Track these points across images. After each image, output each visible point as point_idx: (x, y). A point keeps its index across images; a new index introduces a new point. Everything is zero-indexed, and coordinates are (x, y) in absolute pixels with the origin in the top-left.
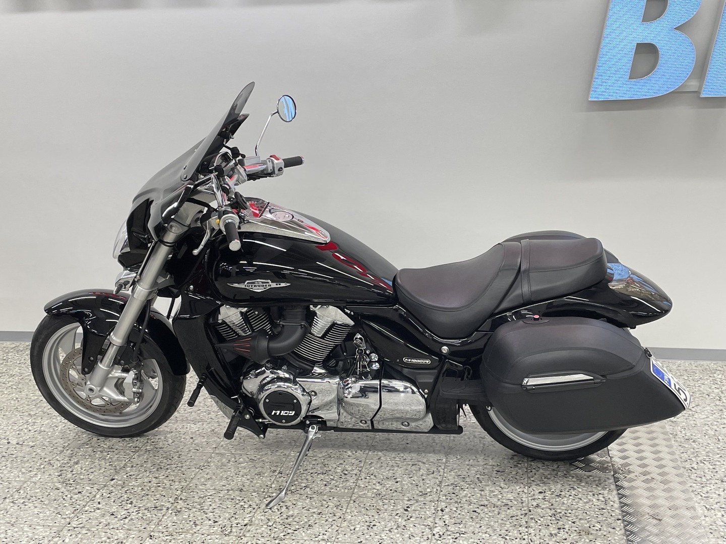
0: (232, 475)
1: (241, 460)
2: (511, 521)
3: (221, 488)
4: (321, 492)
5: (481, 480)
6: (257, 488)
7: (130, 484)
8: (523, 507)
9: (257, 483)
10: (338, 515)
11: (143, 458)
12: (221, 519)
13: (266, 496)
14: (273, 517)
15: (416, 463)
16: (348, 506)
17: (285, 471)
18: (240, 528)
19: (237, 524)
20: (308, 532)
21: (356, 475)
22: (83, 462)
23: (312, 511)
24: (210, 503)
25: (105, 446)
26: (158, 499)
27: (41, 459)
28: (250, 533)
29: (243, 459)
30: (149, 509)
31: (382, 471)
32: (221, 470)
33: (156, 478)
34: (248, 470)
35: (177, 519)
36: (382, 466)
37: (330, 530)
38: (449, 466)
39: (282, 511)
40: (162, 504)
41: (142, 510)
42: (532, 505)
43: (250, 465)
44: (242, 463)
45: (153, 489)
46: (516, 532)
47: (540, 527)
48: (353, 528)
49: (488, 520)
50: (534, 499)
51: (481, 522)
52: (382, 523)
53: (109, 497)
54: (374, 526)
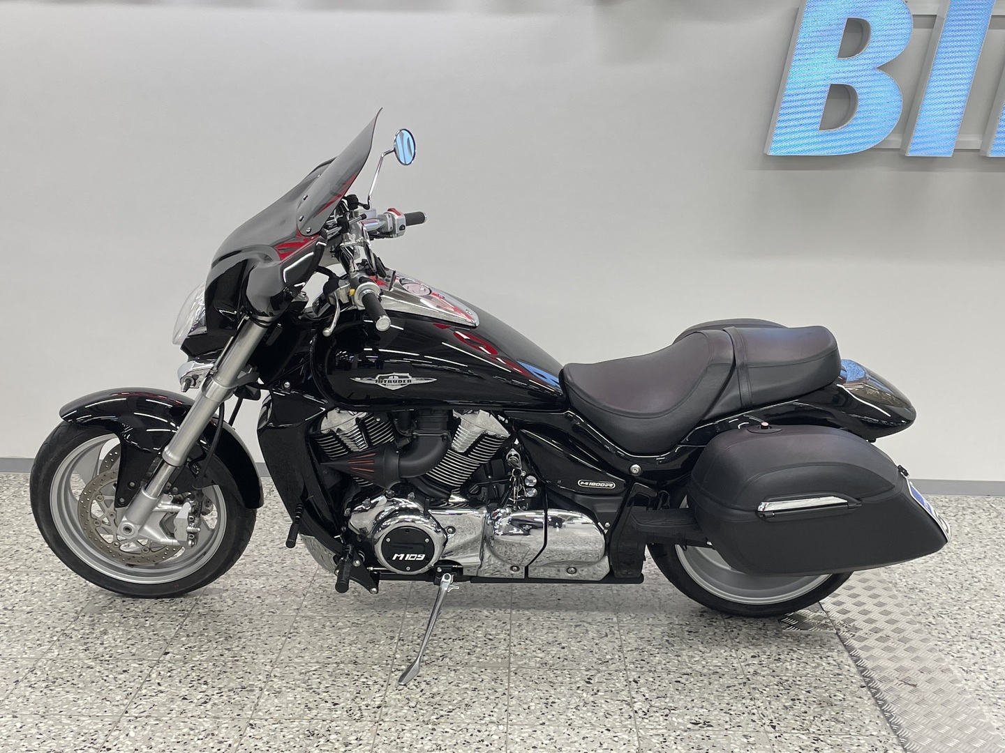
0: (335, 644)
1: (340, 624)
2: (729, 692)
3: (326, 661)
4: (467, 663)
5: (672, 642)
6: (376, 659)
7: (194, 659)
8: (738, 675)
9: (373, 653)
10: (500, 690)
11: (199, 624)
12: (341, 700)
13: (393, 670)
14: (413, 696)
15: (580, 623)
16: (509, 680)
17: (407, 637)
18: (372, 712)
19: (367, 706)
21: (505, 640)
22: (112, 631)
23: (463, 687)
24: (319, 680)
25: (137, 610)
26: (242, 678)
27: (49, 628)
28: (389, 716)
29: (342, 623)
30: (235, 690)
31: (538, 634)
32: (317, 638)
33: (229, 650)
34: (355, 637)
35: (281, 703)
36: (536, 629)
37: (495, 710)
38: (624, 627)
39: (422, 688)
40: (250, 683)
41: (226, 692)
42: (749, 672)
43: (355, 630)
44: (343, 628)
45: (230, 664)
46: (740, 705)
47: (769, 699)
48: (526, 706)
49: (700, 692)
50: (748, 665)
51: (692, 695)
52: (563, 699)
53: (170, 676)
54: (553, 702)
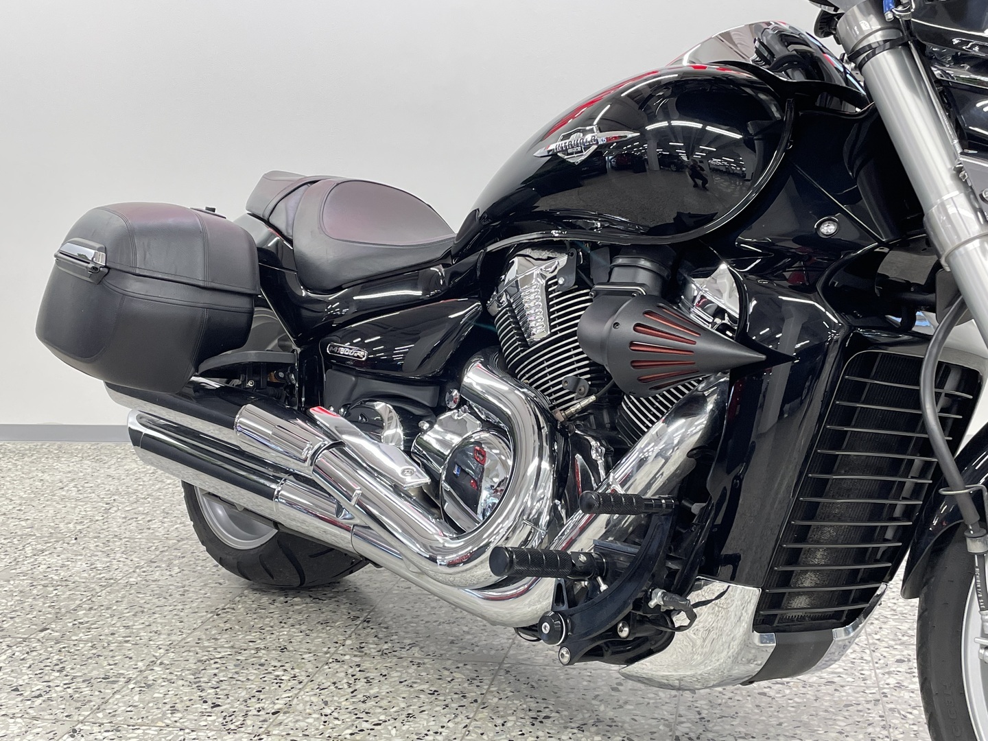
0: (272, 624)
2: (846, 714)
3: (245, 646)
4: (441, 655)
6: (315, 645)
7: (74, 638)
8: (868, 688)
9: (318, 637)
10: (471, 695)
12: (228, 701)
13: (331, 660)
14: (335, 698)
16: (493, 680)
18: (261, 719)
19: (259, 711)
20: (404, 728)
23: (417, 688)
24: (216, 671)
26: (115, 664)
28: (282, 727)
30: (92, 681)
32: (255, 616)
33: (127, 627)
35: (141, 701)
37: (450, 725)
39: (357, 687)
40: (120, 672)
41: (78, 682)
42: (888, 684)
43: (312, 607)
45: (113, 647)
47: (915, 728)
48: (499, 721)
49: (795, 712)
50: (889, 673)
51: (781, 715)
52: (566, 713)
53: (23, 659)
54: (547, 717)
